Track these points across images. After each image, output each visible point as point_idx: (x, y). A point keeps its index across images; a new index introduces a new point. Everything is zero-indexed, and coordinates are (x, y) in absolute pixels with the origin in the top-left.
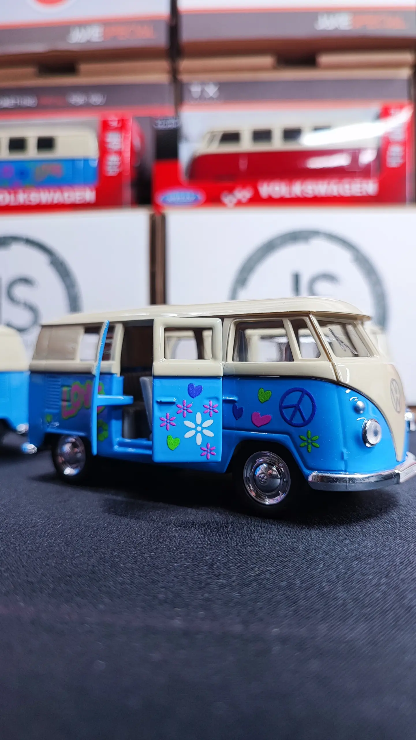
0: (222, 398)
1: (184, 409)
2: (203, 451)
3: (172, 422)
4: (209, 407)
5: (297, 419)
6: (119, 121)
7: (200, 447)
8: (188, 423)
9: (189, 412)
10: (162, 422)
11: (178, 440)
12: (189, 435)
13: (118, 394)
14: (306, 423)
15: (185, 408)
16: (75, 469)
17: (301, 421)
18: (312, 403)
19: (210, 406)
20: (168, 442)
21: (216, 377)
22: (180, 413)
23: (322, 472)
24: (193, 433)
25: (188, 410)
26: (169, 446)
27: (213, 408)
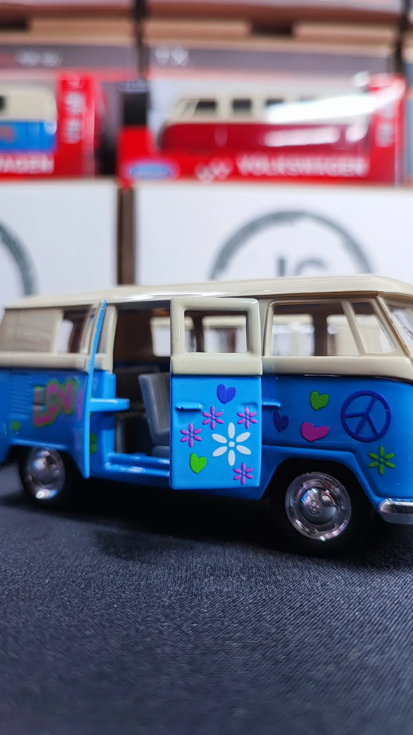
0: (260, 403)
1: (212, 419)
2: (236, 474)
3: (196, 436)
4: (244, 416)
5: (366, 432)
6: (81, 82)
7: (233, 468)
8: (218, 437)
9: (218, 423)
10: (183, 436)
11: (204, 460)
12: (218, 452)
13: (110, 397)
14: (378, 436)
15: (214, 417)
16: (51, 491)
17: (371, 435)
18: (387, 412)
19: (246, 414)
20: (192, 462)
21: (253, 377)
22: (206, 424)
23: (398, 499)
24: (223, 449)
25: (217, 420)
26: (194, 469)
27: (250, 416)
